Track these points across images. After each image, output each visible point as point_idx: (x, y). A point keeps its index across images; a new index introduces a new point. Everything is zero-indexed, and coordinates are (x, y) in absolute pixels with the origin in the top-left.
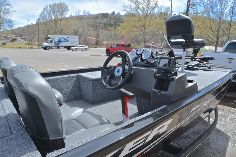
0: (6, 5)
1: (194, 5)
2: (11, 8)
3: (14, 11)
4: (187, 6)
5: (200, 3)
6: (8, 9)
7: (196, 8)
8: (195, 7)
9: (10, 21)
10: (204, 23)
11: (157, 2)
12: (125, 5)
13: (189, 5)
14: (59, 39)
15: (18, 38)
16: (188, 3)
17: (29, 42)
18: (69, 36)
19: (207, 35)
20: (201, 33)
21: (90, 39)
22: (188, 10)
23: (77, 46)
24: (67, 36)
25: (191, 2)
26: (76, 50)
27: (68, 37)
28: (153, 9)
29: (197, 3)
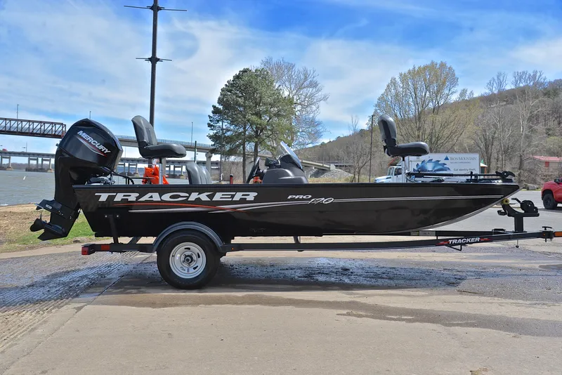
0: (308, 87)
2: (318, 91)
3: (325, 98)
6: (312, 96)
9: (313, 123)
14: (420, 163)
15: (332, 167)
17: (353, 175)
18: (449, 156)
21: (540, 161)
24: (444, 156)
27: (447, 159)
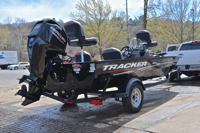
1: (152, 8)
4: (145, 10)
5: (158, 6)
7: (155, 11)
8: (153, 10)
10: (165, 27)
11: (109, 7)
12: (73, 13)
13: (147, 9)
16: (144, 6)
18: (4, 52)
19: (170, 41)
20: (163, 39)
22: (145, 14)
23: (17, 64)
25: (148, 5)
26: (16, 68)
27: (3, 53)
28: (107, 15)
29: (155, 5)
